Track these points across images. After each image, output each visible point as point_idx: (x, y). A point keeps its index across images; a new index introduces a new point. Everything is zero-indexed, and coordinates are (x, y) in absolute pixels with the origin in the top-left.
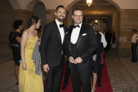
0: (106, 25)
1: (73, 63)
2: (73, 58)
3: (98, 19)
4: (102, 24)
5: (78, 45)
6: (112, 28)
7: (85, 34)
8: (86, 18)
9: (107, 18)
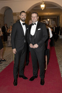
0: (56, 22)
1: (32, 47)
3: (50, 18)
4: (53, 22)
5: (35, 36)
6: (60, 24)
8: (41, 17)
9: (56, 17)
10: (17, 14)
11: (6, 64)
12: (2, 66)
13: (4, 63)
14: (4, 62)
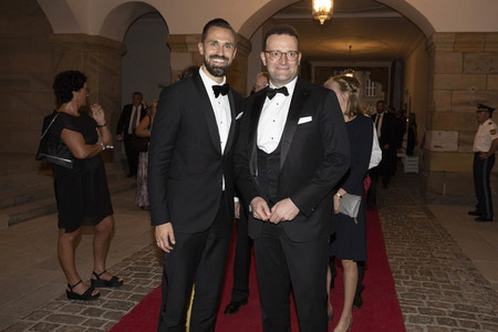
0: (385, 90)
1: (264, 218)
2: (265, 204)
3: (356, 69)
4: (372, 87)
5: (283, 158)
6: (406, 101)
7: (309, 119)
8: (314, 64)
9: (389, 64)
10: (188, 40)
11: (123, 305)
12: (99, 312)
13: (109, 295)
14: (113, 290)
